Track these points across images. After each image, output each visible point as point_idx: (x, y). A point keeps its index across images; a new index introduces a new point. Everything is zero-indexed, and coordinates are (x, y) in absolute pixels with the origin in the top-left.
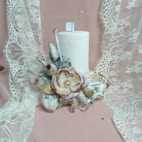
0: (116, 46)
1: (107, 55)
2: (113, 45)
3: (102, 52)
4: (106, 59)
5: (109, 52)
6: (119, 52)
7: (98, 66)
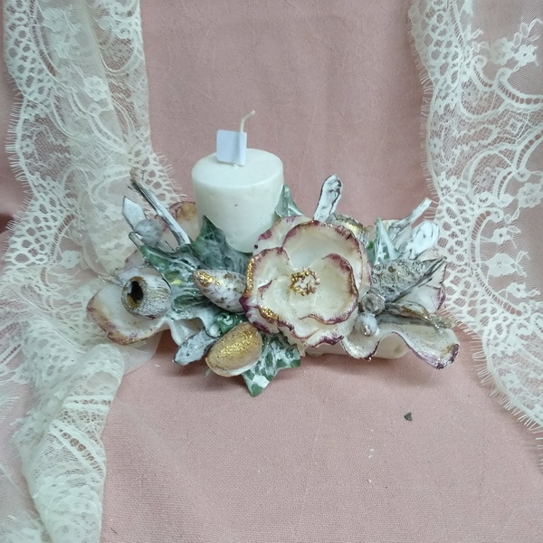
0: (491, 153)
1: (457, 196)
2: (475, 151)
3: (436, 184)
5: (464, 182)
6: (509, 177)
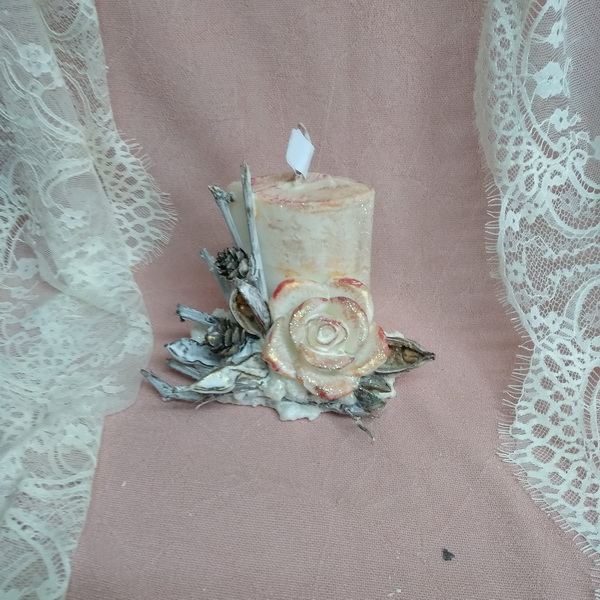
1: (559, 340)
2: (581, 279)
3: (525, 324)
4: (561, 364)
5: (568, 321)
7: (521, 413)
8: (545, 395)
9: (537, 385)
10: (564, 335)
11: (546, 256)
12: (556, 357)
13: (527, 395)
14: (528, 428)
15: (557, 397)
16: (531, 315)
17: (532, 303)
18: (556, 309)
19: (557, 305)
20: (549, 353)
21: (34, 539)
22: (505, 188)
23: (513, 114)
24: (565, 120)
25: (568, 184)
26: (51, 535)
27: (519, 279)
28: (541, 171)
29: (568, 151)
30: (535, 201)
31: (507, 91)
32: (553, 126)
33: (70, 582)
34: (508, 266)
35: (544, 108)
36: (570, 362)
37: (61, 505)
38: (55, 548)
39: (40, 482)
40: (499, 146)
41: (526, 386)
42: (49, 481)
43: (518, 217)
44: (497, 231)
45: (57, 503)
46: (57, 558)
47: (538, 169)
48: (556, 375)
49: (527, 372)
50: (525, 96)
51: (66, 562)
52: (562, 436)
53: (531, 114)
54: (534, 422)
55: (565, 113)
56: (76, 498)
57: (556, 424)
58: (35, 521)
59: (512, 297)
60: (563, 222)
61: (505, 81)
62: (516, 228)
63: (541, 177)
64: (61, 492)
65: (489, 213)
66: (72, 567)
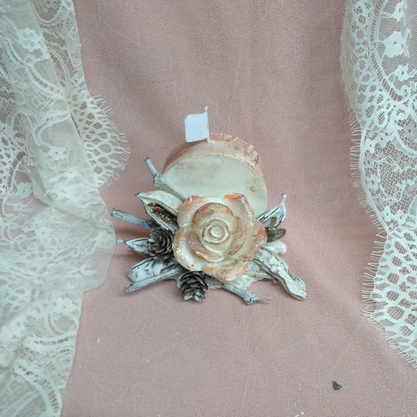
1: (405, 230)
3: (380, 219)
4: (407, 247)
8: (395, 270)
9: (389, 262)
10: (409, 227)
11: (395, 170)
12: (404, 242)
13: (382, 270)
14: (383, 293)
15: (404, 271)
16: (384, 213)
17: (385, 204)
18: (402, 208)
19: (403, 206)
20: (398, 240)
21: (35, 381)
22: (364, 123)
23: (369, 69)
24: (406, 73)
25: (410, 119)
26: (47, 378)
27: (375, 187)
28: (390, 109)
29: (409, 95)
30: (386, 131)
31: (364, 53)
32: (397, 77)
33: (62, 412)
34: (367, 178)
35: (390, 64)
36: (413, 246)
37: (54, 356)
38: (50, 387)
39: (38, 339)
40: (359, 93)
41: (381, 264)
42: (45, 339)
43: (374, 143)
44: (359, 153)
45: (51, 355)
46: (52, 395)
47: (387, 109)
48: (403, 255)
49: (382, 253)
50: (377, 56)
51: (59, 397)
52: (408, 299)
53: (382, 69)
54: (388, 289)
55: (406, 68)
56: (65, 351)
57: (404, 291)
58: (36, 368)
59: (370, 200)
60: (407, 146)
61: (362, 46)
62: (372, 151)
63: (389, 114)
64: (53, 347)
65: (353, 140)
66: (63, 401)
